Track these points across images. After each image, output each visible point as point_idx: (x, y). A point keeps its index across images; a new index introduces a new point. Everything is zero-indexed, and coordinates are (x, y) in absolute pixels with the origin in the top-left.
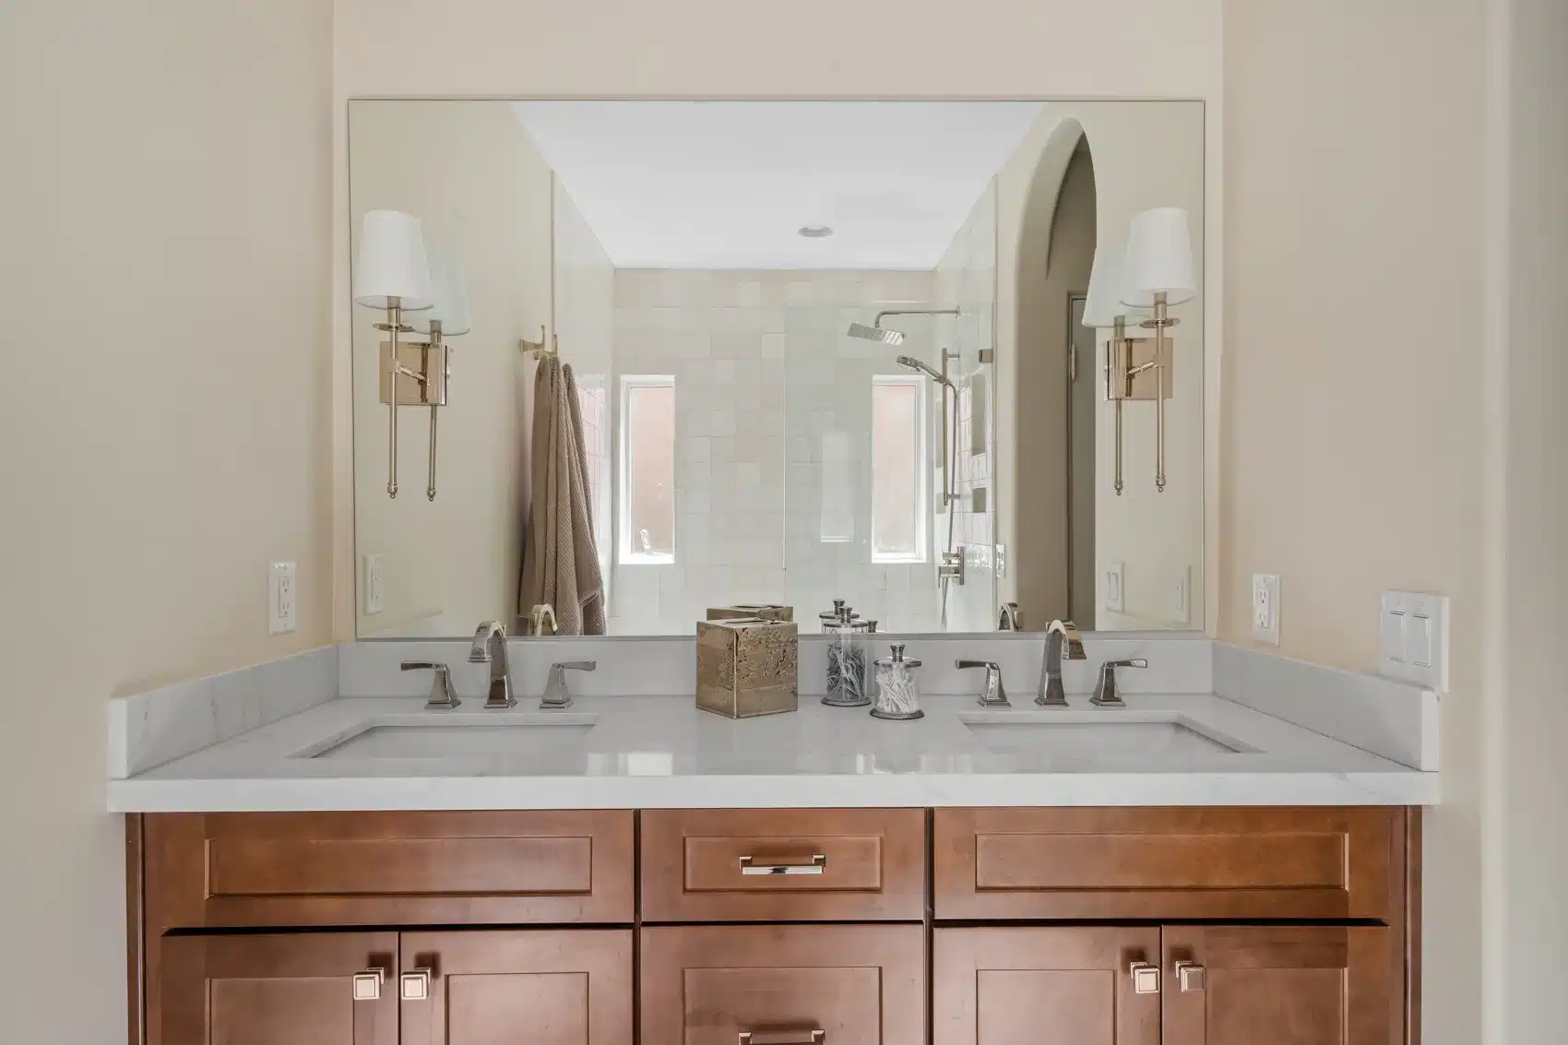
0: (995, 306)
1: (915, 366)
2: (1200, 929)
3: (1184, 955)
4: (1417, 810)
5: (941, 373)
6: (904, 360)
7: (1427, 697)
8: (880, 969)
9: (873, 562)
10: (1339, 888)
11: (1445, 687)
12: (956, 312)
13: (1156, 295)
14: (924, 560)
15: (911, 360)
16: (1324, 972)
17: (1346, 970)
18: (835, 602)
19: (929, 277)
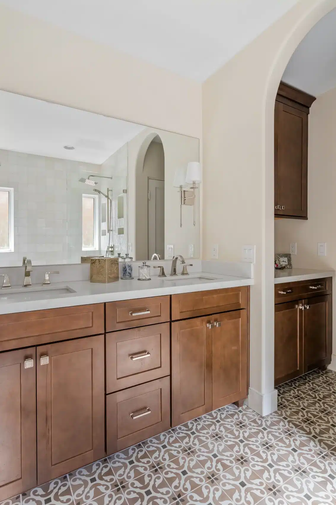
0: (127, 177)
1: (99, 192)
2: (219, 314)
3: (216, 320)
4: (250, 286)
5: (107, 195)
6: (96, 190)
7: (252, 265)
8: (161, 334)
9: (82, 250)
10: (239, 303)
11: (255, 262)
12: (111, 178)
13: (193, 181)
14: (97, 249)
15: (98, 190)
16: (236, 320)
17: (240, 319)
18: (118, 254)
19: (100, 166)
